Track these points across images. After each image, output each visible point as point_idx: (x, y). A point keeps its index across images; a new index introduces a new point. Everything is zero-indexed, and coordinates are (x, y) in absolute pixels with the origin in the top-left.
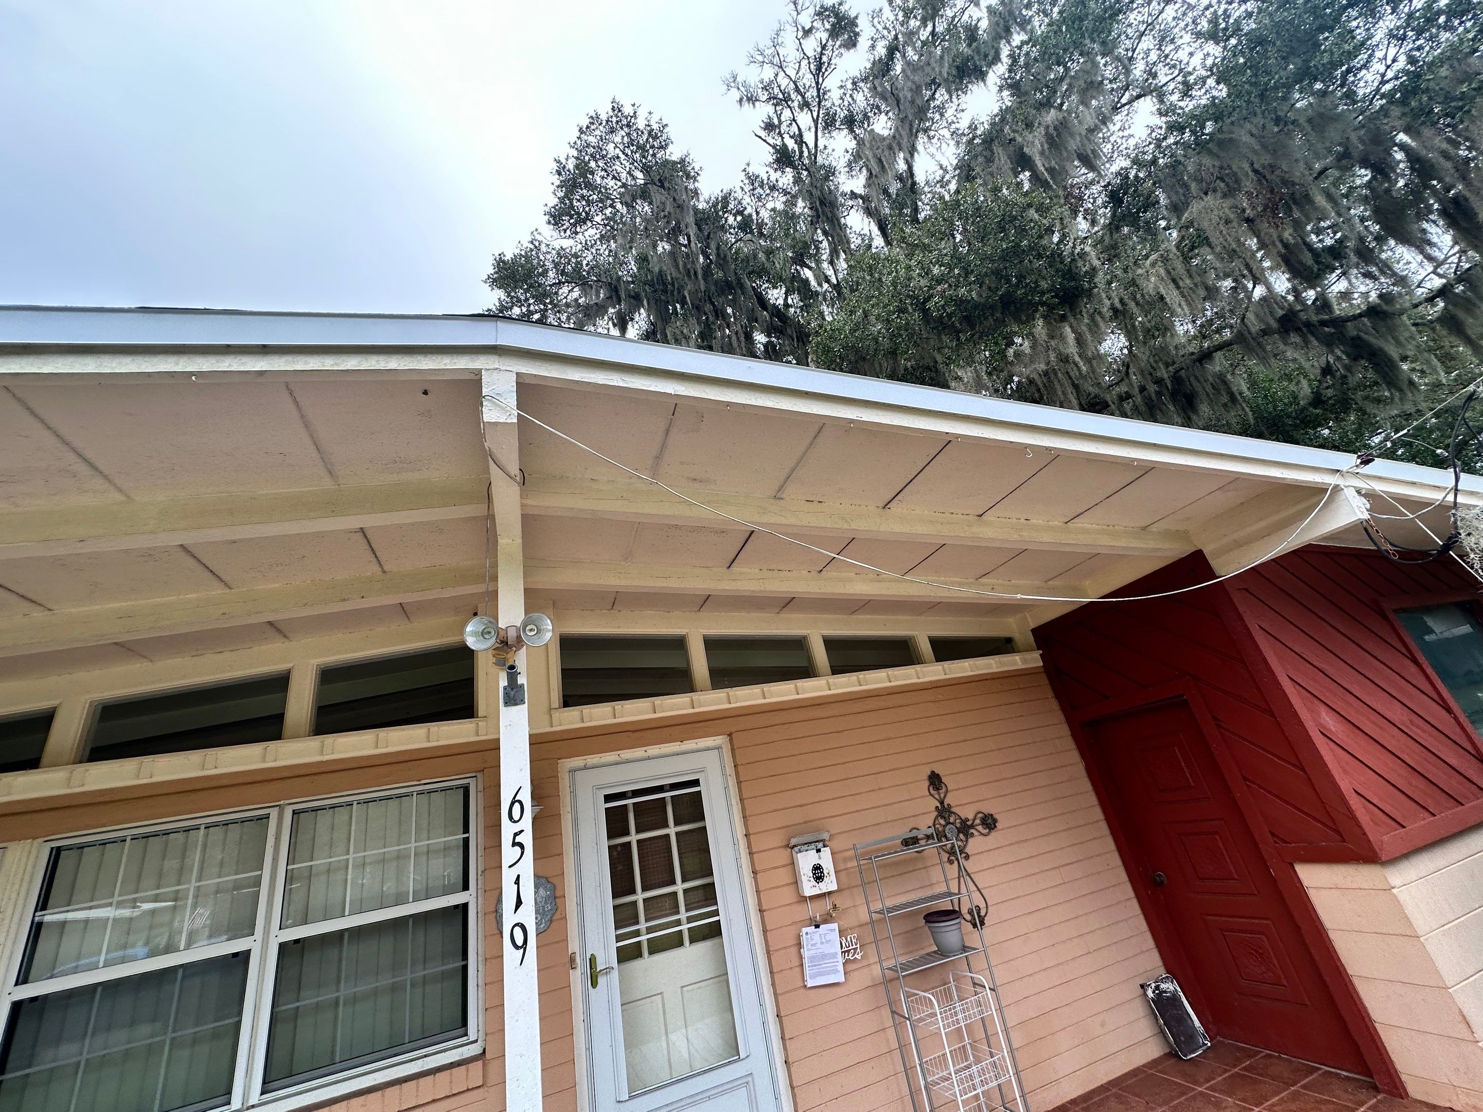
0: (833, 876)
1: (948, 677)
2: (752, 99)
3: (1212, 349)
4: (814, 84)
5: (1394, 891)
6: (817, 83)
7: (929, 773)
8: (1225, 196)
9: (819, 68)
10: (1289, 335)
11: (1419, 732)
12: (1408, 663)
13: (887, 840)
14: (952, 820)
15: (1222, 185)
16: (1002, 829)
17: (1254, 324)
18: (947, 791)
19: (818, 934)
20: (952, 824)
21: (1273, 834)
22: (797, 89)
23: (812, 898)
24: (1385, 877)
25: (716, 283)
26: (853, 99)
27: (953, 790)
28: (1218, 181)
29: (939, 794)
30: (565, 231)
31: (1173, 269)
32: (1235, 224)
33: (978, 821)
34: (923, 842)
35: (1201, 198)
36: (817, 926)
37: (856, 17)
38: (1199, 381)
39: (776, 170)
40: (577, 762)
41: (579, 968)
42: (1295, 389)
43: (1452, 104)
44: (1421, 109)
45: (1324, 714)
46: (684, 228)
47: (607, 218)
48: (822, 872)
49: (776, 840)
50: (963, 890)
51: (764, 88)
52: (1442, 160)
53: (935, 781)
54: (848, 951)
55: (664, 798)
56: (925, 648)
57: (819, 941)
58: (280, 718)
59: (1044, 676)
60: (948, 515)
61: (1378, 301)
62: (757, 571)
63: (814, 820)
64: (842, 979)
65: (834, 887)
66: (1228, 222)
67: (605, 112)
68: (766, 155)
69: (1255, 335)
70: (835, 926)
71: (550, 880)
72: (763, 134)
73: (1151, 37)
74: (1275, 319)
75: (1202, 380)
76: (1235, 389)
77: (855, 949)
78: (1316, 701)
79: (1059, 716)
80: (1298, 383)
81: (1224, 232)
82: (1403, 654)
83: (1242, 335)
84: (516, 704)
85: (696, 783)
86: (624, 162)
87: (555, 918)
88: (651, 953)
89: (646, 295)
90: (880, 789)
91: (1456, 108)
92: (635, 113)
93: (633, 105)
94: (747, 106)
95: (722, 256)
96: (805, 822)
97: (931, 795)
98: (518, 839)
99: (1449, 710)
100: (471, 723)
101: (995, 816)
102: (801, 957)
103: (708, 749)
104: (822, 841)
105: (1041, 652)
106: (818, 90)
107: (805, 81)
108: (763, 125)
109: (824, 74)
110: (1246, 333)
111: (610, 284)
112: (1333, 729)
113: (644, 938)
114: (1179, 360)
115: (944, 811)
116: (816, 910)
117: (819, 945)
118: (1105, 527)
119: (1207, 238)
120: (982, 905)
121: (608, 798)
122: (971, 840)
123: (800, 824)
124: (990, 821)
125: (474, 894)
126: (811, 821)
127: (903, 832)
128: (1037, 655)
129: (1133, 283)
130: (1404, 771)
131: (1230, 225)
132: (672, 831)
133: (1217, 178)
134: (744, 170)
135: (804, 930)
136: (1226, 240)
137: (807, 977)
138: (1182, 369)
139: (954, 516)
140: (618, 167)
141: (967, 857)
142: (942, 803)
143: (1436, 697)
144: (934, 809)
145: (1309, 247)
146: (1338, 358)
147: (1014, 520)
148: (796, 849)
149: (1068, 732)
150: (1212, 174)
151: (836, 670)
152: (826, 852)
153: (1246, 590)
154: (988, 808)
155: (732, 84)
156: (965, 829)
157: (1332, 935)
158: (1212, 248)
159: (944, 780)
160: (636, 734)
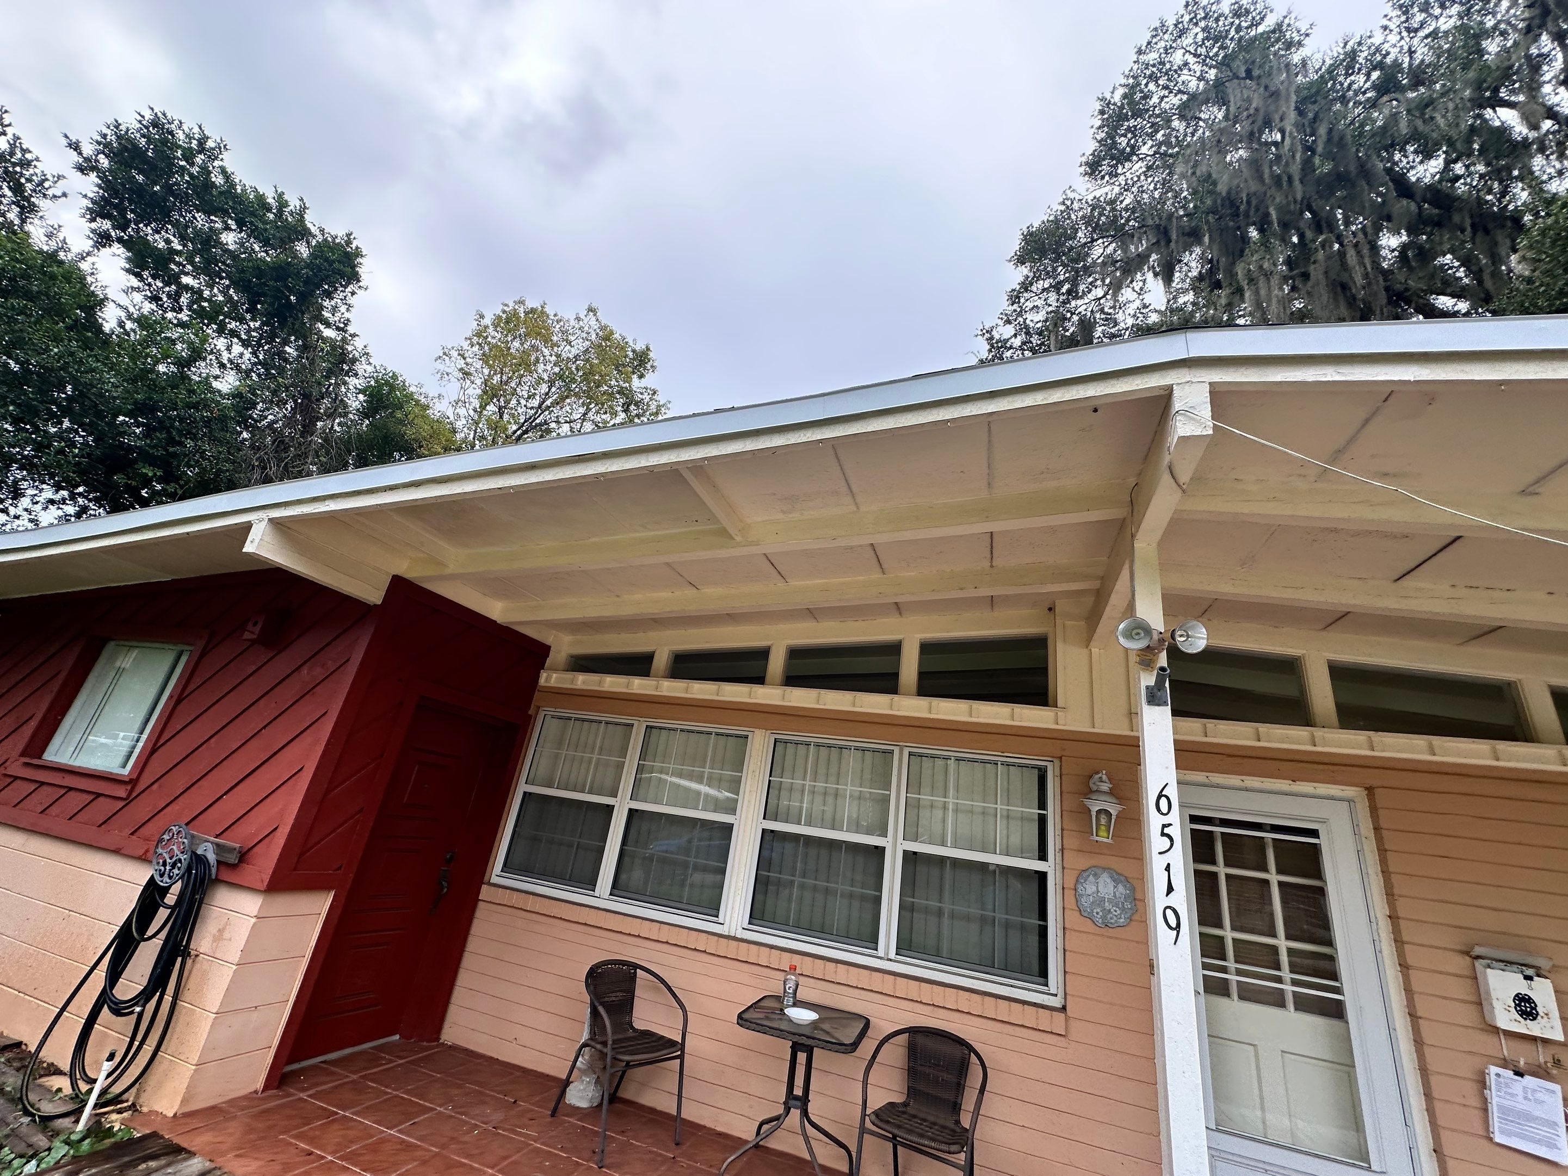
0: (1556, 1021)
19: (1520, 1084)
23: (1509, 1034)
25: (1319, 181)
36: (1519, 1074)
46: (1277, 120)
47: (1160, 144)
48: (1534, 1008)
49: (1446, 939)
55: (1264, 838)
57: (1521, 1094)
58: (895, 675)
63: (1524, 937)
65: (1556, 1035)
67: (1174, 14)
70: (1554, 1086)
71: (1129, 880)
84: (1159, 705)
88: (1240, 997)
89: (1209, 229)
95: (1336, 139)
96: (1505, 934)
98: (1166, 830)
100: (1051, 711)
102: (1484, 1100)
103: (1331, 798)
104: (1534, 967)
111: (1158, 226)
113: (1233, 978)
117: (1520, 1099)
121: (1195, 819)
125: (1053, 867)
126: (1515, 935)
132: (1273, 877)
135: (1494, 1070)
137: (1495, 1131)
148: (1483, 962)
152: (1542, 985)
160: (1231, 759)
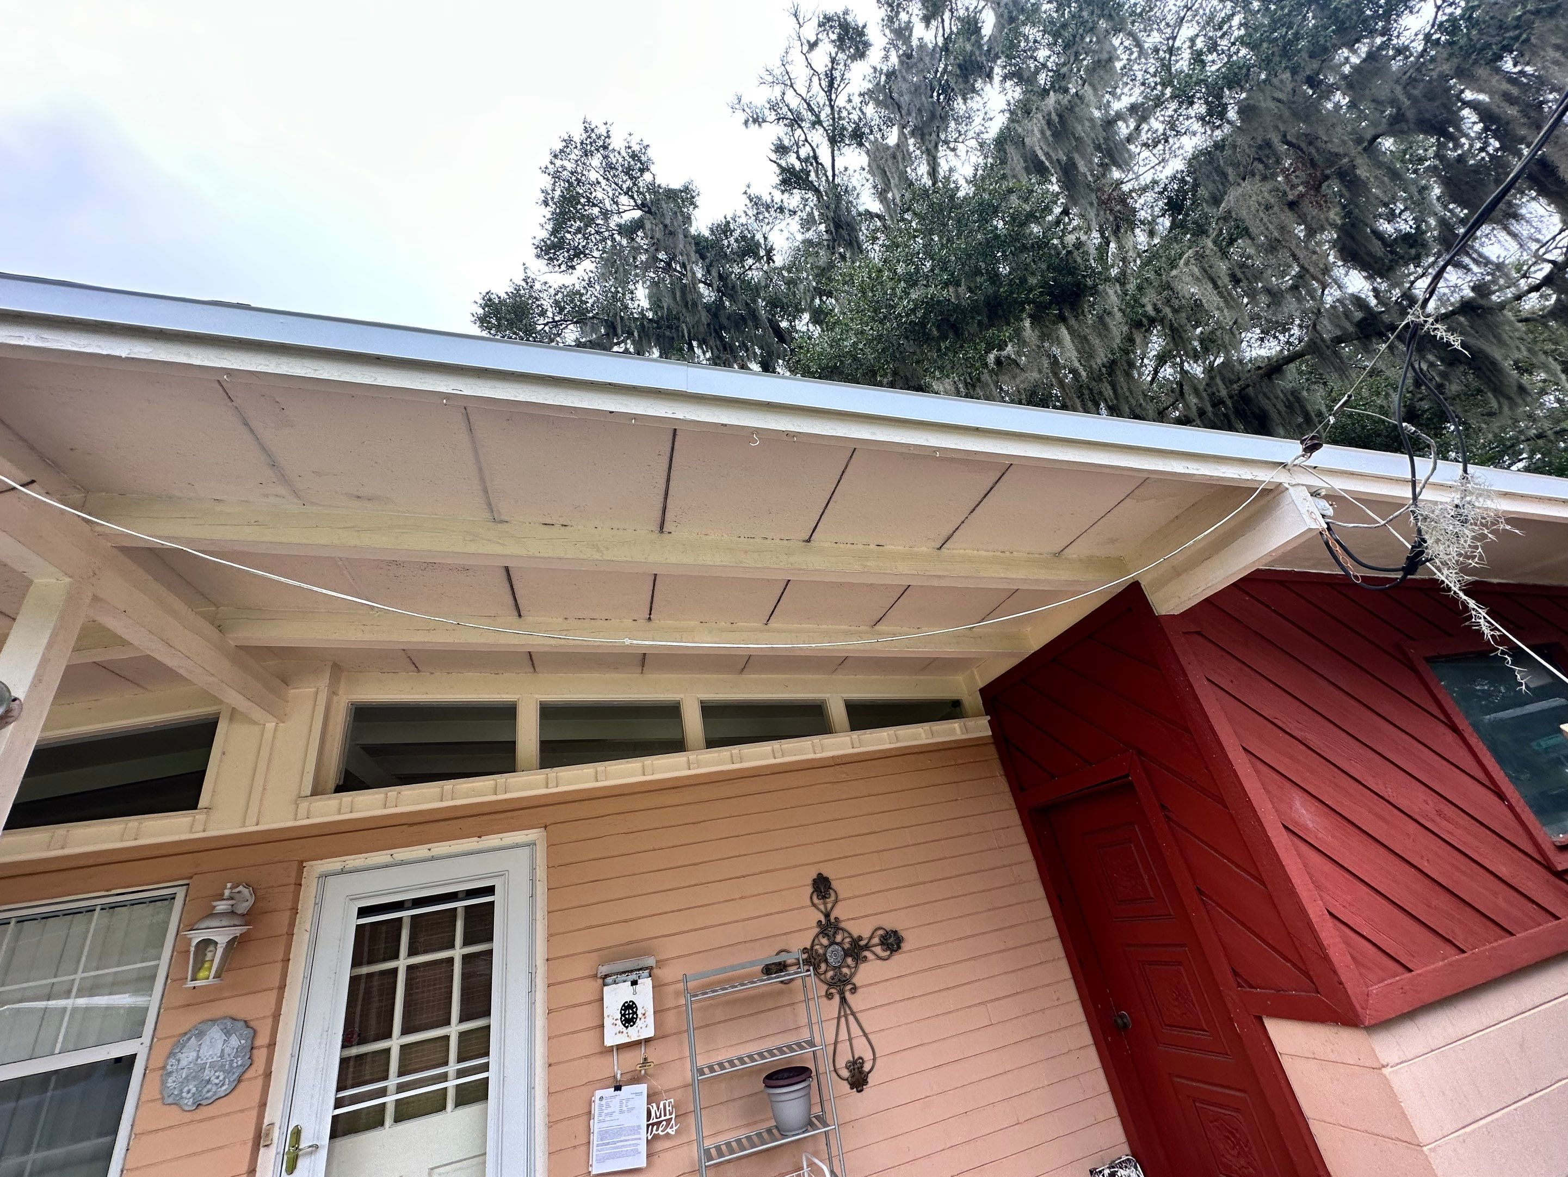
0: (650, 1019)
1: (856, 750)
2: (758, 120)
3: (1281, 362)
4: (827, 103)
5: (1385, 1071)
6: (830, 100)
7: (815, 877)
8: (1264, 178)
9: (831, 85)
10: (1371, 342)
11: (1450, 827)
12: (1442, 729)
13: (743, 966)
14: (839, 938)
15: (1261, 166)
16: (910, 951)
17: (1328, 330)
18: (836, 902)
19: (618, 1099)
20: (837, 944)
21: (1236, 973)
22: (810, 109)
23: (621, 1047)
24: (1373, 1050)
26: (863, 112)
27: (845, 899)
28: (1256, 163)
29: (825, 904)
30: (559, 266)
31: (1211, 267)
32: (1276, 209)
33: (876, 940)
34: (792, 970)
35: (1239, 184)
36: (618, 1088)
37: (864, 27)
38: (1268, 398)
39: (783, 192)
40: (333, 864)
41: (274, 1145)
42: (1385, 403)
43: (1508, 35)
44: (1471, 47)
45: (1297, 804)
46: (678, 256)
48: (635, 1013)
49: (582, 967)
50: (843, 1035)
51: (772, 108)
52: (1505, 105)
53: (822, 886)
54: (658, 1124)
55: (456, 909)
56: (838, 713)
57: (617, 1109)
59: (993, 749)
60: (758, 540)
61: (1472, 294)
62: (560, 620)
63: (642, 940)
64: (643, 1164)
65: (649, 1032)
66: (1268, 207)
67: (578, 135)
68: (772, 176)
69: (1329, 343)
70: (643, 1088)
71: (252, 1024)
72: (774, 157)
73: (1194, 22)
74: (1351, 322)
75: (1272, 397)
76: (1309, 408)
77: (669, 1121)
78: (1288, 785)
79: (1007, 800)
80: (1387, 395)
81: (1265, 220)
82: (1439, 719)
83: (1315, 343)
85: (490, 890)
86: (606, 188)
87: (247, 1076)
88: (398, 1119)
90: (741, 898)
91: (1512, 38)
92: (608, 132)
93: (606, 124)
94: (753, 128)
96: (628, 943)
97: (814, 905)
99: (1501, 796)
100: (185, 816)
101: (903, 934)
102: (589, 1131)
103: (517, 846)
104: (647, 968)
105: (989, 718)
106: (832, 107)
107: (818, 99)
108: (773, 148)
109: (837, 89)
110: (1318, 341)
111: (606, 320)
112: (1311, 826)
113: (390, 1099)
114: (1244, 376)
115: (829, 927)
116: (618, 1066)
117: (615, 1116)
118: (999, 554)
119: (1246, 230)
120: (868, 1056)
121: (363, 912)
122: (863, 967)
123: (622, 945)
124: (892, 940)
125: (148, 1043)
126: (637, 941)
127: (768, 955)
128: (984, 721)
129: (1168, 286)
130: (1420, 885)
131: (1271, 212)
132: (458, 953)
133: (1254, 159)
134: (745, 193)
135: (599, 1093)
136: (1267, 229)
137: (593, 1160)
138: (1248, 386)
139: (769, 542)
140: (600, 195)
141: (854, 990)
142: (827, 915)
143: (1480, 775)
144: (815, 924)
145: (1379, 235)
146: (1432, 365)
147: (860, 546)
148: (609, 980)
149: (1019, 822)
150: (1249, 156)
151: (712, 743)
152: (646, 985)
153: (1199, 633)
154: (890, 923)
155: (737, 106)
156: (856, 950)
157: (1315, 1128)
158: (1253, 239)
159: (834, 884)
160: (415, 828)
